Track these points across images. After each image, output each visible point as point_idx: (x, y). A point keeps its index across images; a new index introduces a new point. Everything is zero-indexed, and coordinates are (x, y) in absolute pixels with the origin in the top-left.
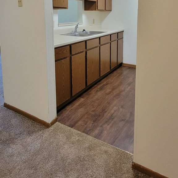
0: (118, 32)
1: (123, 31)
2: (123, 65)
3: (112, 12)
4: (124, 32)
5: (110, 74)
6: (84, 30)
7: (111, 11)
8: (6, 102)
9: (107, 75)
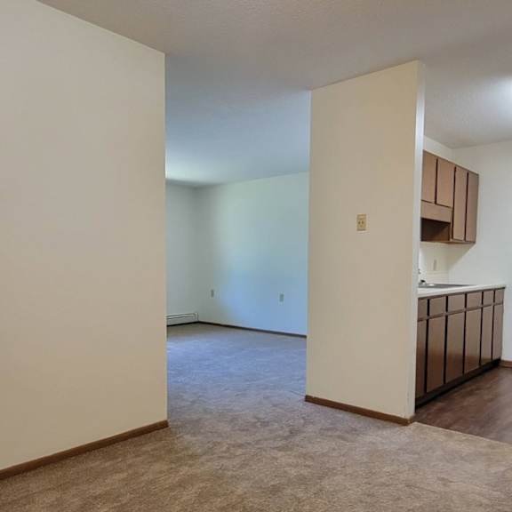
0: (493, 287)
1: (504, 288)
2: (501, 364)
3: (475, 246)
4: (506, 290)
5: (480, 374)
6: (423, 281)
7: (474, 242)
8: (310, 394)
9: (473, 378)
